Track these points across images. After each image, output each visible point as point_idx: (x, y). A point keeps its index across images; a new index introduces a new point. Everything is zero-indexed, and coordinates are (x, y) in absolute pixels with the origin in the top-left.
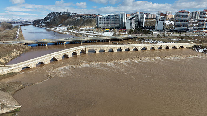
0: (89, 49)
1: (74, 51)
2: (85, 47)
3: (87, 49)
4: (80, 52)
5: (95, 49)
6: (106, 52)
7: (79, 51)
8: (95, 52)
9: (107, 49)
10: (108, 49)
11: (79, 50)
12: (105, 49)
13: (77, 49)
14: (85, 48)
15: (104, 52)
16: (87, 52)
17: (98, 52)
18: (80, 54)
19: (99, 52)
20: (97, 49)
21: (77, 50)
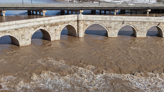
0: (89, 24)
1: (41, 28)
2: (76, 18)
3: (81, 25)
4: (59, 33)
5: (105, 25)
6: (138, 36)
7: (56, 27)
8: (106, 35)
9: (142, 26)
10: (147, 27)
11: (56, 24)
12: (138, 27)
13: (51, 22)
14: (78, 21)
15: (134, 35)
16: (82, 34)
17: (113, 34)
18: (58, 38)
19: (116, 36)
20: (113, 25)
21: (52, 25)
